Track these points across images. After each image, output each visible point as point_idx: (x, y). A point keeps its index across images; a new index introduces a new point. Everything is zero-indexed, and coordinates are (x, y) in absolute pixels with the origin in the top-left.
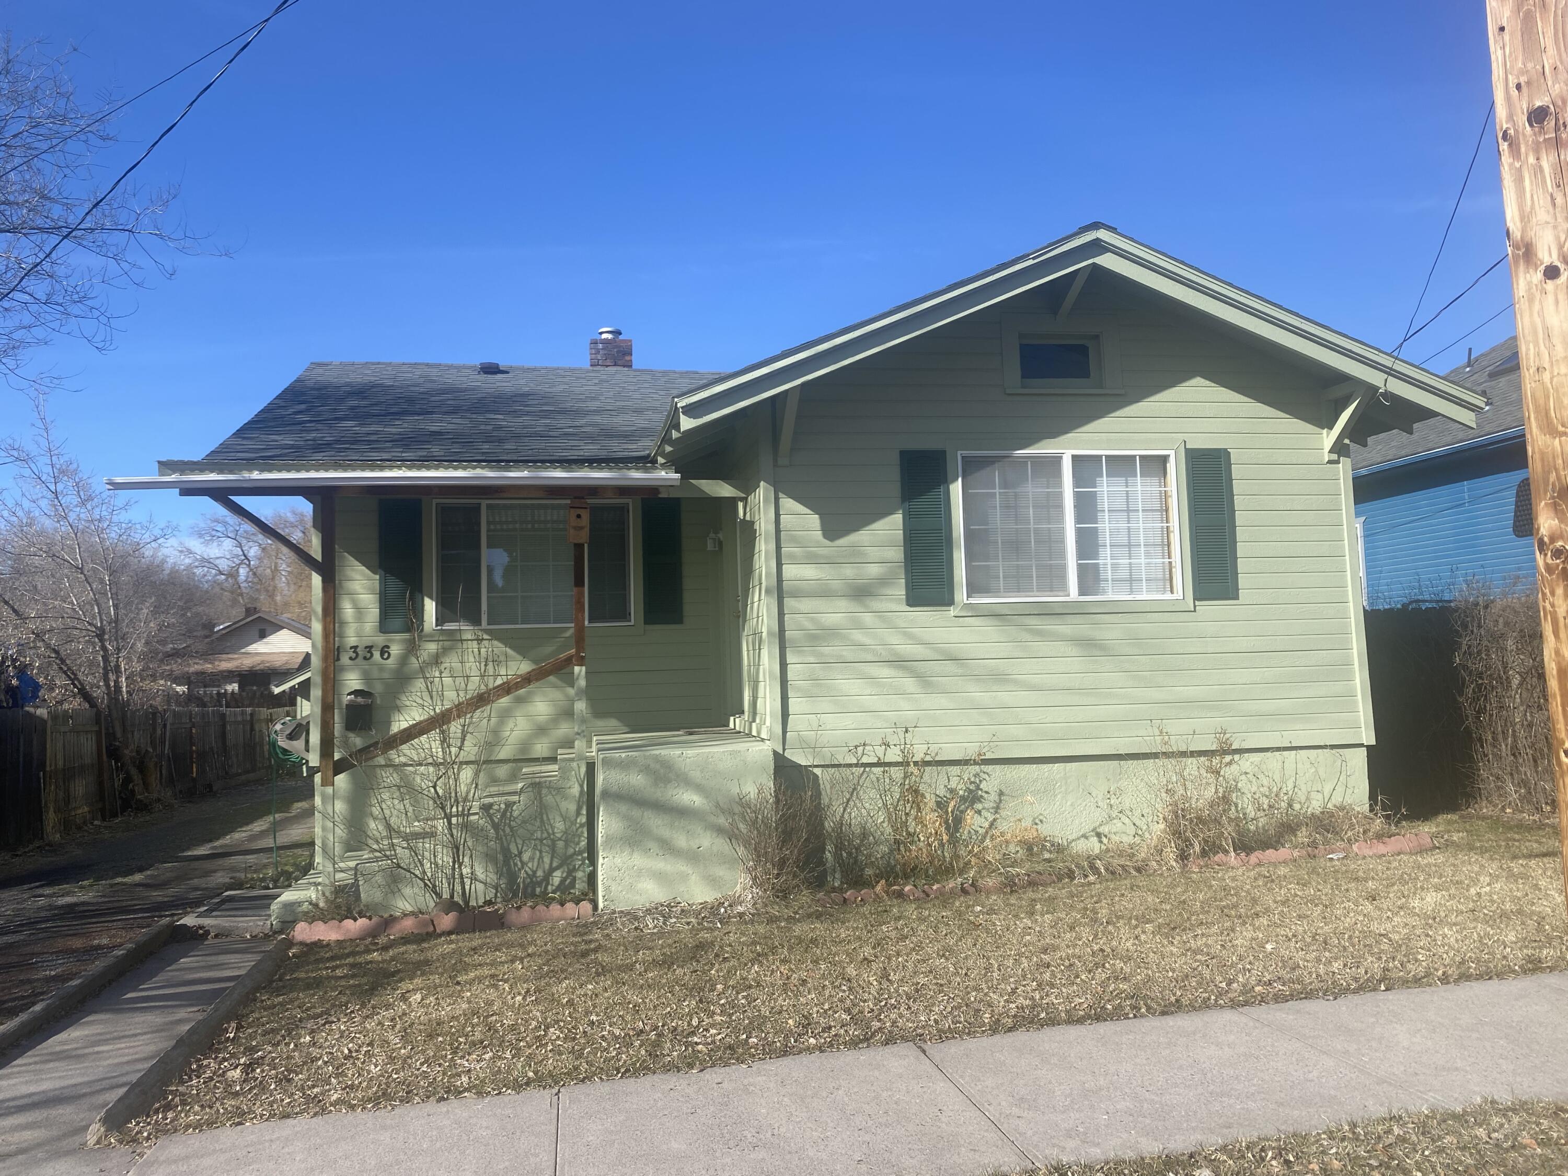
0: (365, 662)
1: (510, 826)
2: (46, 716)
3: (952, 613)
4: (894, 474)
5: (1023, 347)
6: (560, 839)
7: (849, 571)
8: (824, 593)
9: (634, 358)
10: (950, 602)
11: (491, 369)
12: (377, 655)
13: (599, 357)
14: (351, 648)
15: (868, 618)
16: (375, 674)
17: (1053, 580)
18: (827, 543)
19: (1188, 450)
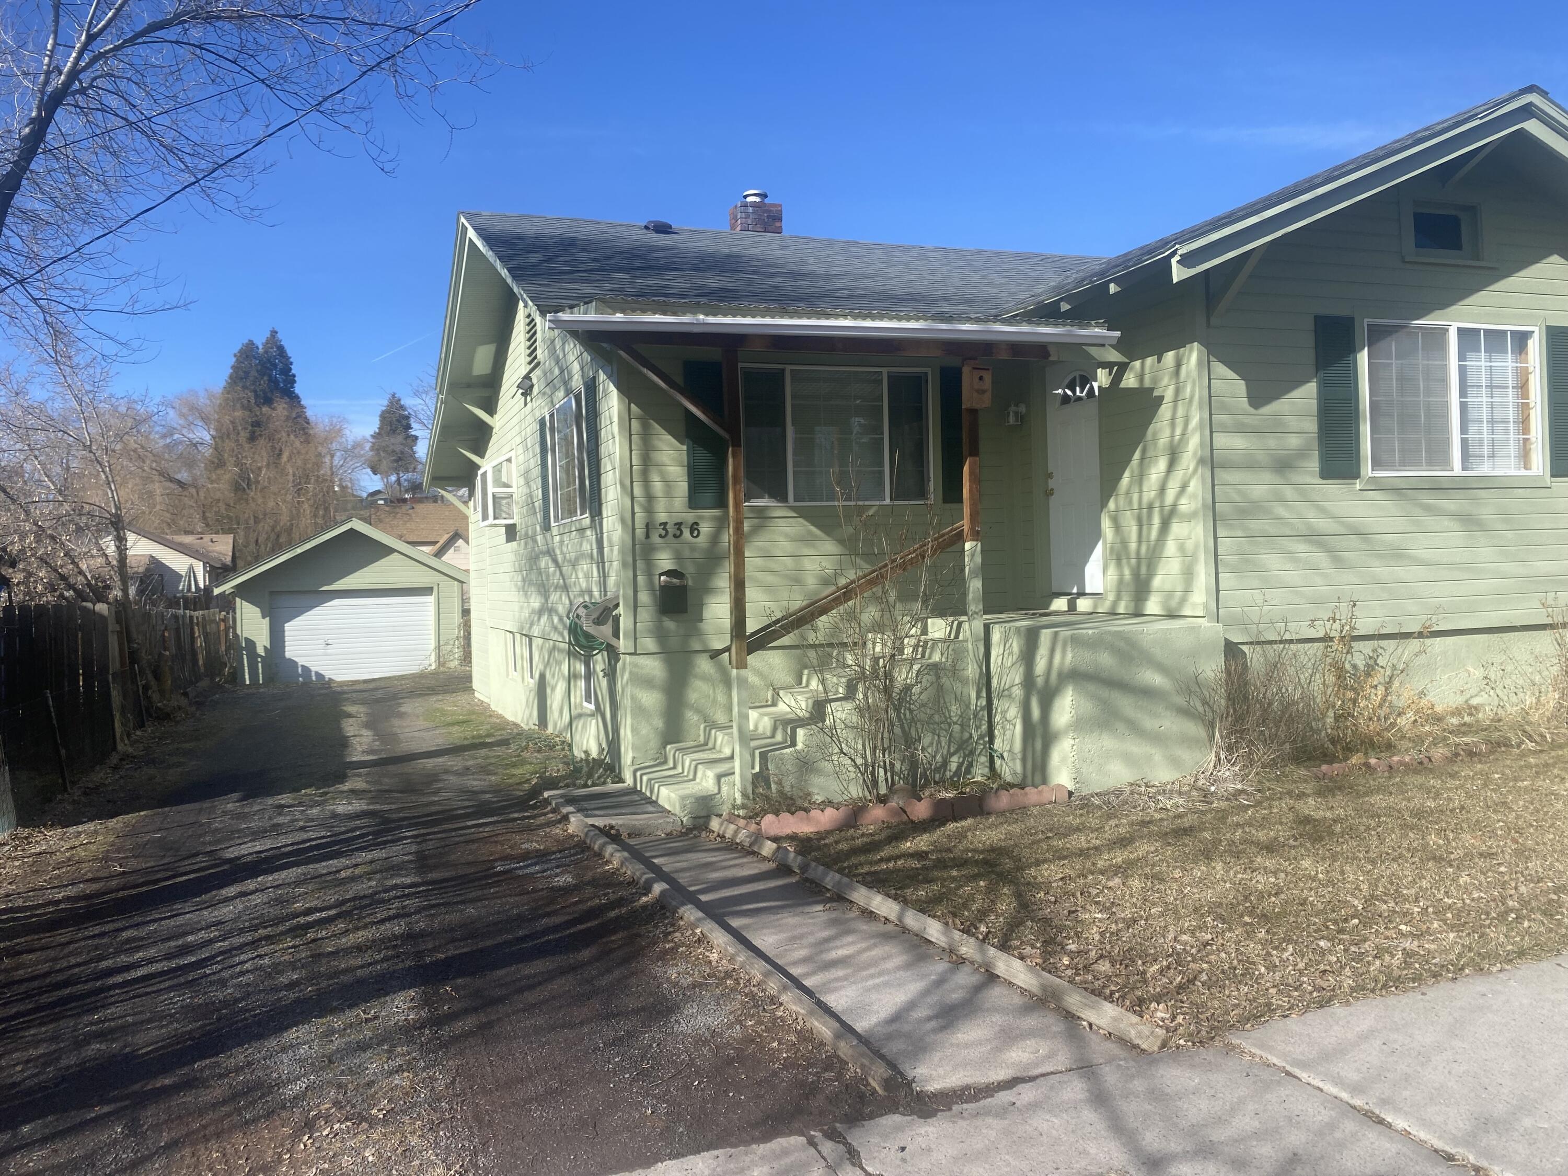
0: (675, 541)
1: (910, 709)
3: (1358, 487)
4: (1308, 340)
5: (1417, 216)
6: (955, 723)
7: (1272, 442)
8: (1250, 465)
9: (784, 224)
10: (1357, 476)
11: (663, 229)
12: (686, 533)
13: (750, 222)
14: (661, 524)
15: (1288, 491)
16: (687, 553)
17: (1439, 455)
18: (1252, 410)
19: (1548, 327)
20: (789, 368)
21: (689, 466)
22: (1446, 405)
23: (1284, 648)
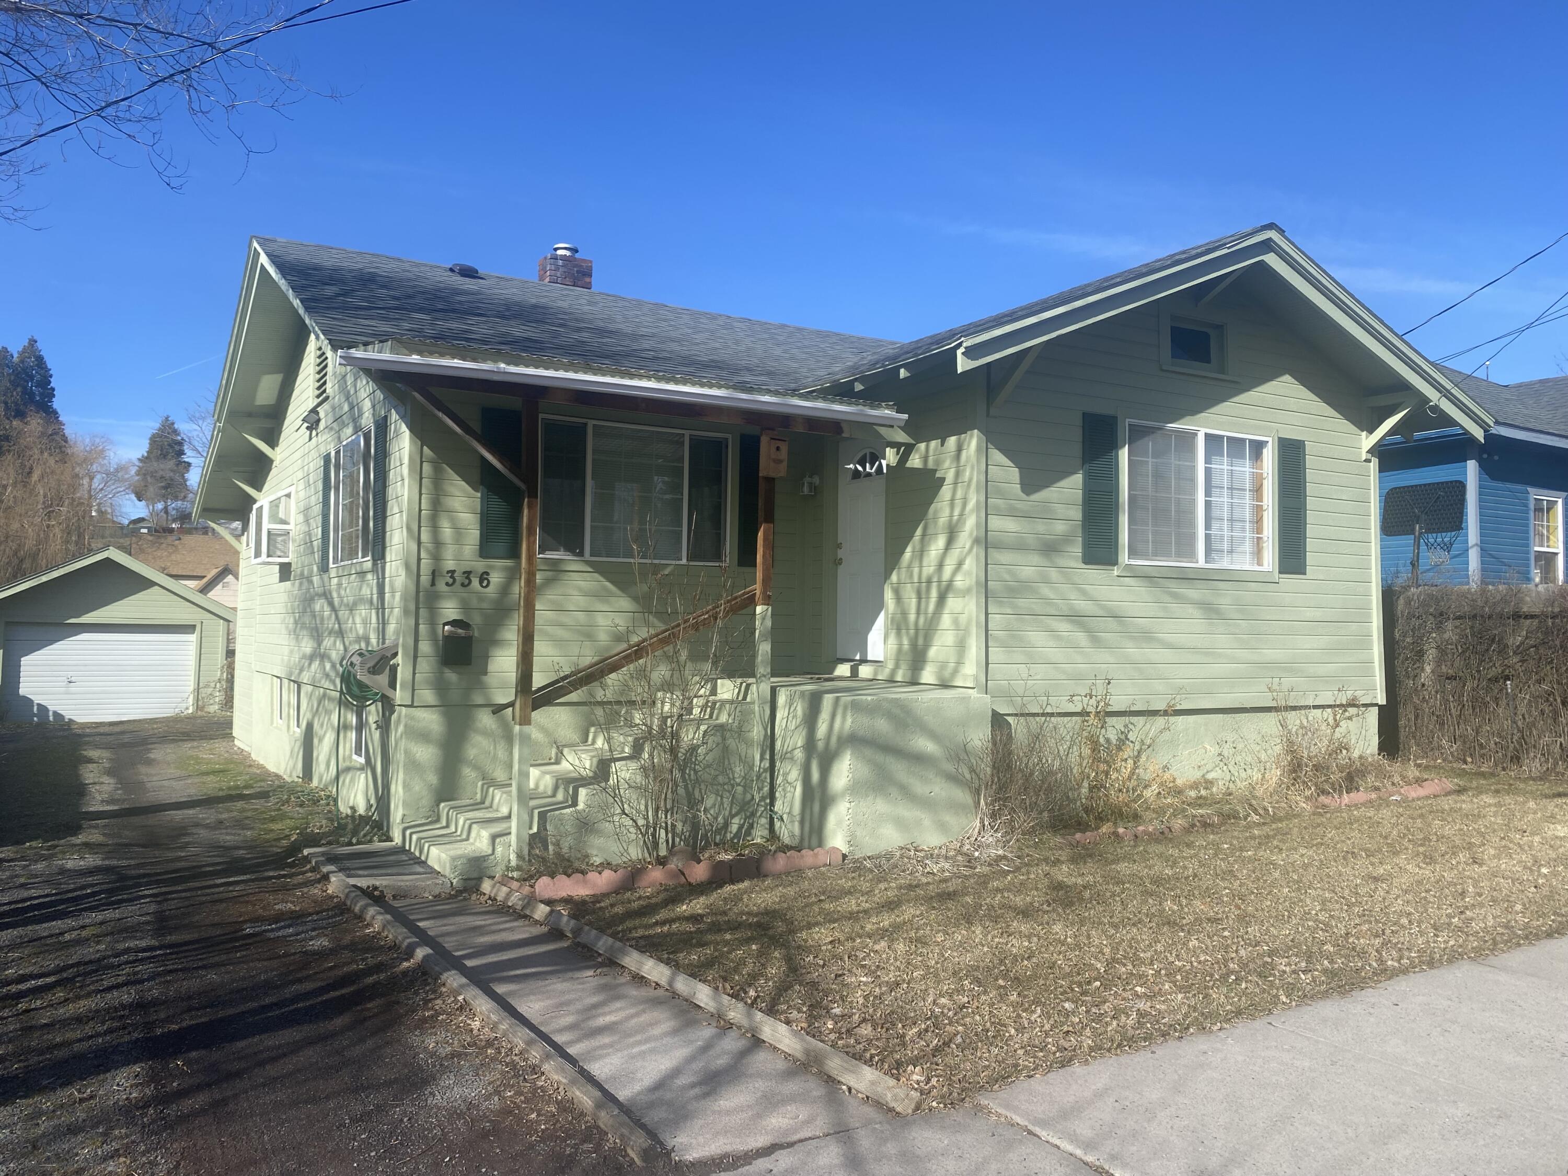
0: (463, 589)
3: (1116, 573)
4: (1076, 435)
5: (1173, 329)
6: (739, 785)
7: (1040, 527)
8: (1020, 547)
9: (594, 280)
10: (1114, 562)
11: (469, 273)
12: (475, 582)
13: (559, 275)
14: (448, 572)
15: (1053, 574)
16: (474, 603)
17: (1186, 547)
18: (1024, 496)
19: (1279, 438)
20: (591, 423)
21: (482, 514)
22: (1193, 502)
23: (1046, 720)
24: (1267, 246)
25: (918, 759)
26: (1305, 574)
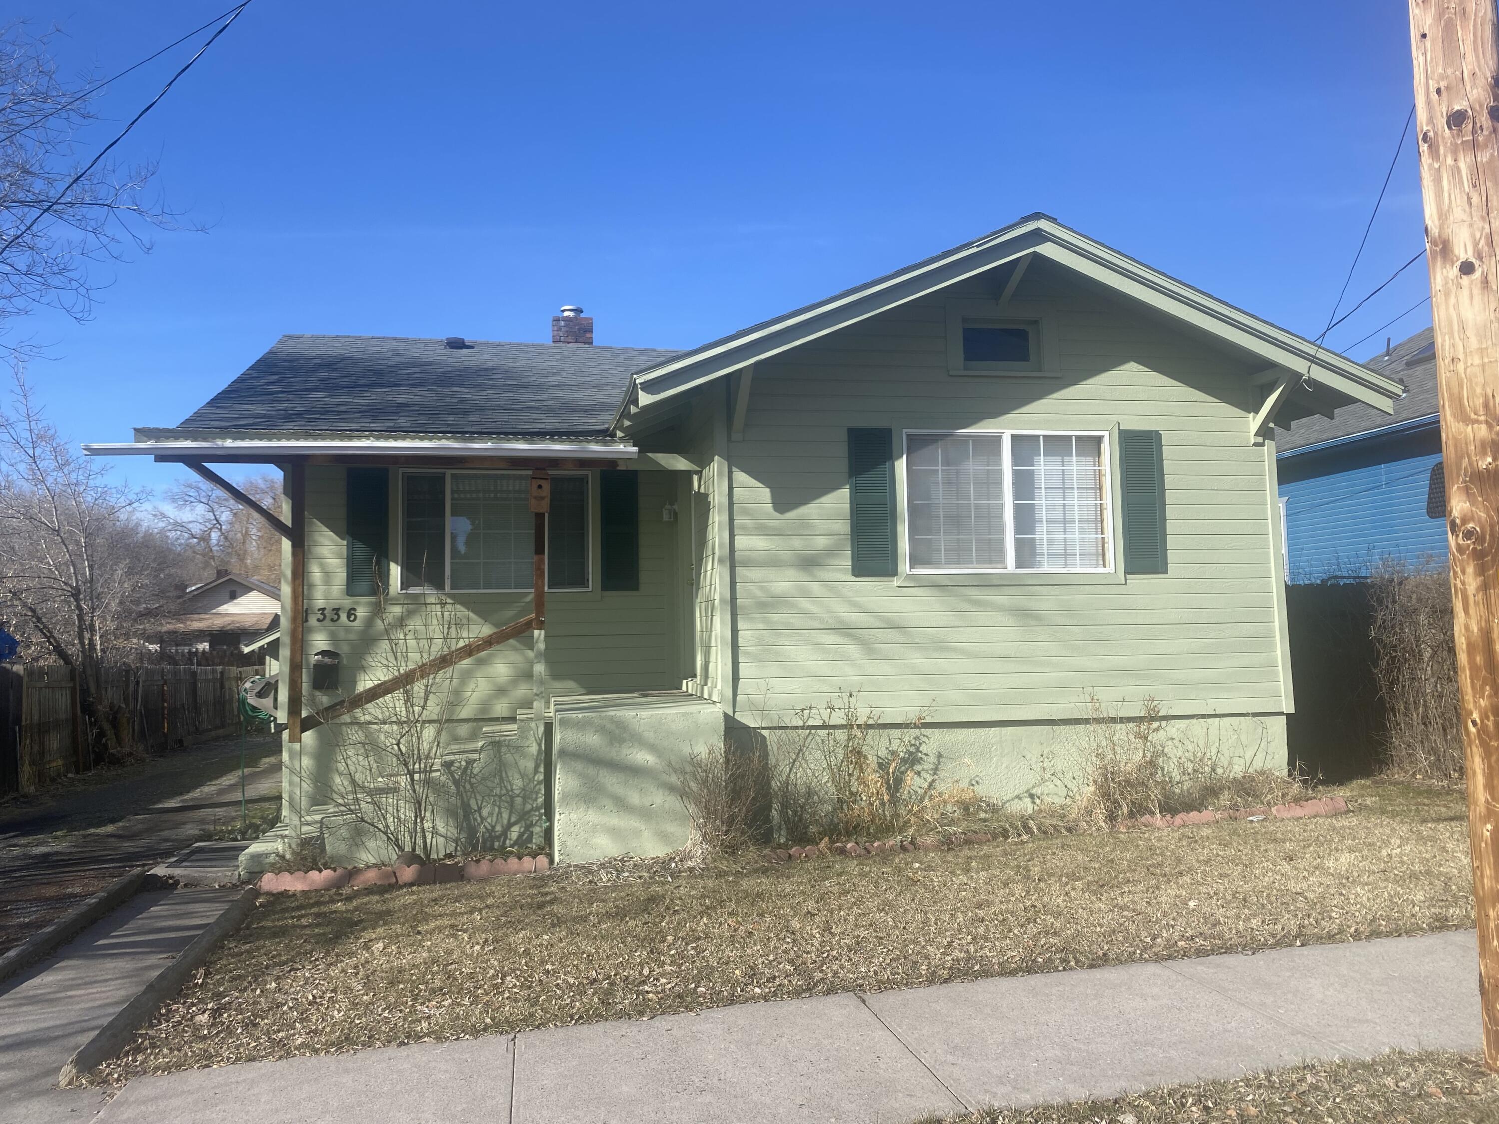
0: (331, 624)
1: (470, 782)
2: (22, 673)
3: (896, 584)
4: (841, 450)
6: (518, 796)
7: (797, 542)
9: (594, 335)
10: (894, 573)
11: (456, 344)
12: (343, 617)
13: (561, 334)
14: (319, 610)
15: (815, 588)
16: (342, 635)
18: (778, 515)
19: (1121, 432)
20: (449, 473)
21: (347, 559)
22: (1001, 507)
23: (810, 734)
24: (1039, 236)
25: (634, 771)
26: (1166, 572)
